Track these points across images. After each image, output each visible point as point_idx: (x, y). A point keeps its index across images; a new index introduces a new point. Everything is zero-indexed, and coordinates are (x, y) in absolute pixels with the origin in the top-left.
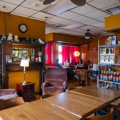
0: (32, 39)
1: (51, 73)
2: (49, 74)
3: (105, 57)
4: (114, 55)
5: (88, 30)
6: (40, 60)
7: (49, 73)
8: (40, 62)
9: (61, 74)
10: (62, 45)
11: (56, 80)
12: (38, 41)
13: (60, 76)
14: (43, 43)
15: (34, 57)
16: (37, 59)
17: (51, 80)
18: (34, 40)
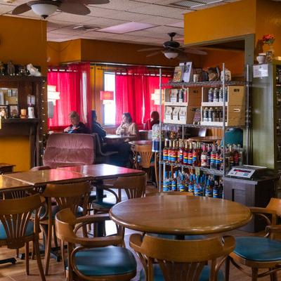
0: (11, 67)
1: (57, 147)
2: (54, 148)
3: (173, 109)
4: (186, 104)
5: (172, 35)
6: (31, 116)
7: (52, 146)
8: (30, 119)
9: (81, 148)
10: (116, 71)
11: (67, 162)
12: (26, 70)
13: (78, 152)
14: (39, 74)
15: (16, 108)
16: (23, 111)
17: (56, 162)
18: (17, 69)
